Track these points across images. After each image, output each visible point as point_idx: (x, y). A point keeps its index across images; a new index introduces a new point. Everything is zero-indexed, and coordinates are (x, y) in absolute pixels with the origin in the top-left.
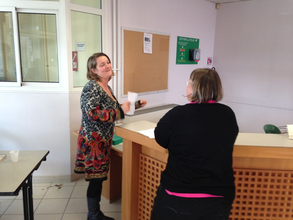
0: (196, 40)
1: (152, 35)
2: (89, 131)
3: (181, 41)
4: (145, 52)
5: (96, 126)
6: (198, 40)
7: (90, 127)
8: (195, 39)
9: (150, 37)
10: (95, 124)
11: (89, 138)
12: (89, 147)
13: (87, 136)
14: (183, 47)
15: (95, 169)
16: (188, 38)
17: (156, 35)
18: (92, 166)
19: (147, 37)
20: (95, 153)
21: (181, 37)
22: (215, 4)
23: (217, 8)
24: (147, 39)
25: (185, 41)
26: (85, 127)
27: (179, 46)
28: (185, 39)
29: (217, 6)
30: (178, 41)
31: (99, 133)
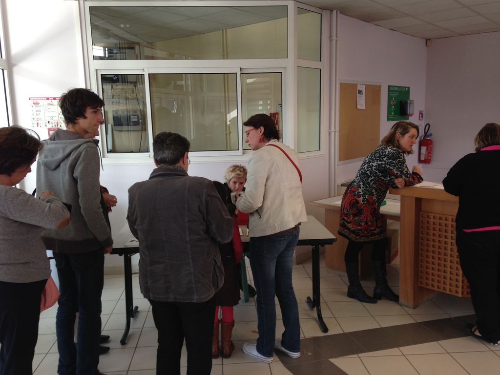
0: (407, 89)
1: (364, 86)
2: (365, 194)
3: (392, 91)
4: (359, 107)
5: (373, 191)
6: (409, 88)
7: (368, 191)
8: (406, 87)
9: (363, 88)
10: (374, 188)
11: (363, 201)
12: (362, 209)
13: (361, 198)
14: (393, 99)
15: (363, 233)
16: (399, 87)
17: (368, 85)
18: (360, 230)
19: (361, 89)
20: (367, 217)
21: (391, 86)
22: (425, 40)
23: (428, 45)
24: (360, 92)
25: (396, 91)
26: (362, 189)
27: (390, 98)
28: (396, 89)
29: (428, 43)
30: (388, 91)
31: (374, 198)
